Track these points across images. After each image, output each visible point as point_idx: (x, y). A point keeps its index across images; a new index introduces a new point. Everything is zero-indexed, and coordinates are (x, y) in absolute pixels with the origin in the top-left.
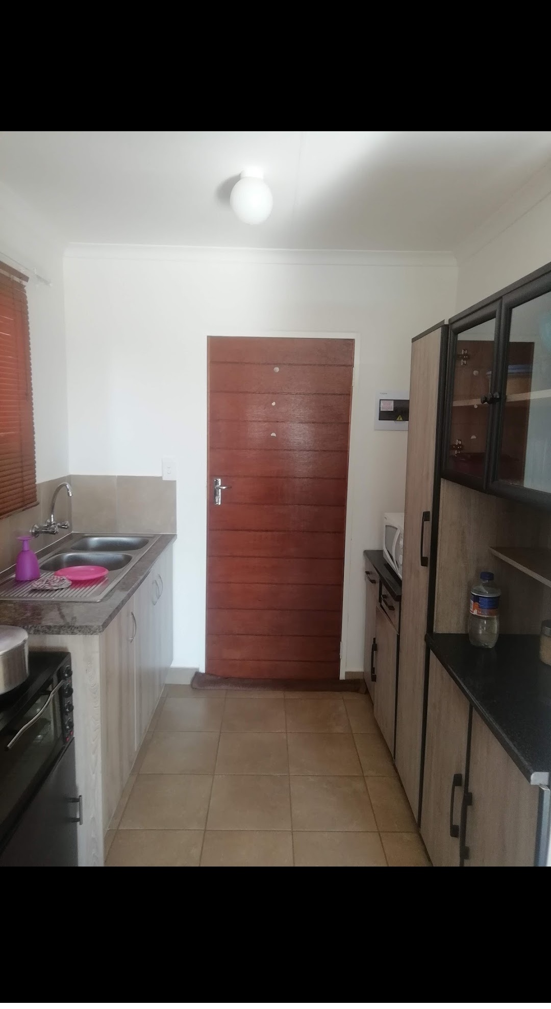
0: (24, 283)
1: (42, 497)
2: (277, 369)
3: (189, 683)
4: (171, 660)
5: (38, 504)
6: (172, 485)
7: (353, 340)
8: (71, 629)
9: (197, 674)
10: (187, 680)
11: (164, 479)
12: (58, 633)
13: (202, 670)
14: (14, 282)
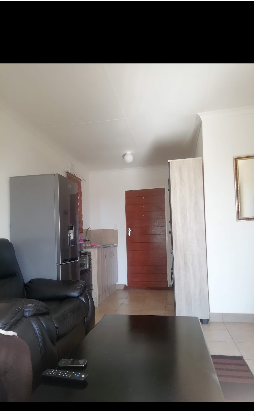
0: (81, 181)
1: (84, 231)
2: (144, 198)
3: (123, 289)
4: (118, 281)
5: (83, 233)
6: (116, 231)
7: (164, 188)
8: (91, 247)
9: (125, 286)
10: (122, 288)
11: (114, 229)
12: (89, 248)
13: (127, 285)
14: (79, 181)
